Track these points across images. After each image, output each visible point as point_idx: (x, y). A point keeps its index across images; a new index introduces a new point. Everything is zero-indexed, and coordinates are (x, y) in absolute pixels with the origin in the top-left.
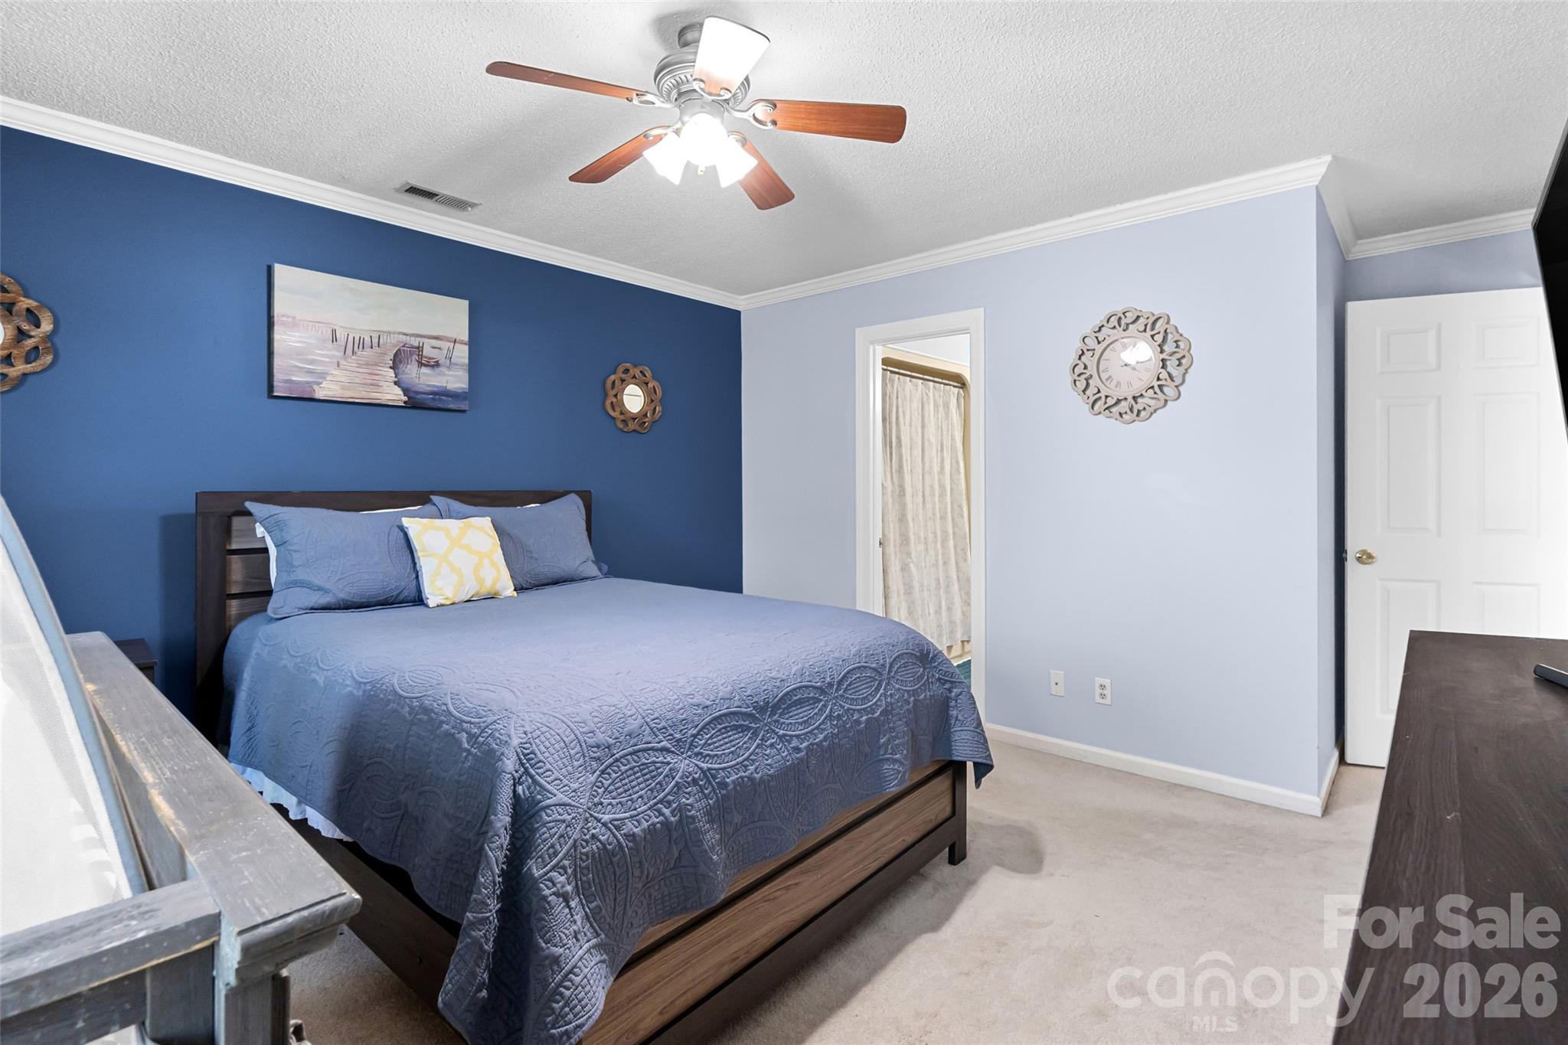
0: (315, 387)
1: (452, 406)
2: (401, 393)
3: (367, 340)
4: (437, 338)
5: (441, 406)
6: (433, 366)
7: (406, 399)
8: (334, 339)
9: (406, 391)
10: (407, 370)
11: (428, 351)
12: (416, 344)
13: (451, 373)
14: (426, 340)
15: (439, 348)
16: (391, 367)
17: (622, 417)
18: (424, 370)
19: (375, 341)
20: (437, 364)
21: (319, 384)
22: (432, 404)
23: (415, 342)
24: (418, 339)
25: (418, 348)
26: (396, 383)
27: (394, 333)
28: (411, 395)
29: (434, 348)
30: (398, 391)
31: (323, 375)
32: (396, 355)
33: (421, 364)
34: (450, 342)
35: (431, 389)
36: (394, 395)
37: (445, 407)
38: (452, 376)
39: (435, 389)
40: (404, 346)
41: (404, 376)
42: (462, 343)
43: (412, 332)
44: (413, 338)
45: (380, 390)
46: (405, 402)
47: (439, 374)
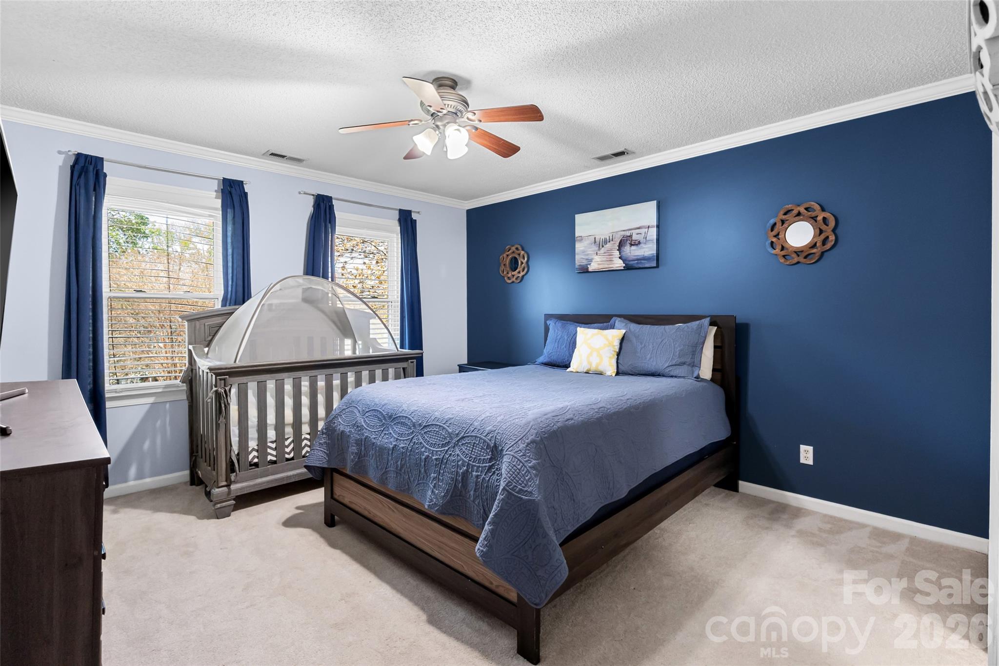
0: (589, 266)
1: (647, 265)
2: (622, 262)
3: (608, 238)
4: (639, 228)
5: (641, 266)
6: (637, 245)
7: (624, 265)
8: (595, 242)
9: (624, 261)
10: (625, 250)
11: (635, 237)
12: (629, 235)
13: (646, 246)
14: (633, 231)
15: (640, 234)
16: (618, 250)
17: (783, 253)
18: (633, 248)
19: (611, 238)
20: (639, 243)
21: (590, 264)
22: (637, 266)
23: (628, 233)
24: (630, 232)
25: (630, 236)
26: (620, 258)
27: (619, 232)
28: (627, 262)
29: (638, 234)
30: (621, 261)
31: (591, 260)
32: (620, 243)
33: (631, 245)
34: (646, 228)
35: (636, 257)
36: (619, 264)
37: (643, 266)
38: (646, 248)
39: (639, 257)
40: (623, 237)
41: (624, 253)
42: (653, 227)
43: (627, 229)
44: (627, 232)
45: (613, 262)
46: (624, 267)
47: (641, 248)
